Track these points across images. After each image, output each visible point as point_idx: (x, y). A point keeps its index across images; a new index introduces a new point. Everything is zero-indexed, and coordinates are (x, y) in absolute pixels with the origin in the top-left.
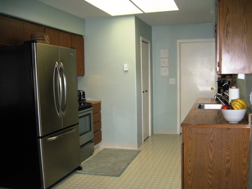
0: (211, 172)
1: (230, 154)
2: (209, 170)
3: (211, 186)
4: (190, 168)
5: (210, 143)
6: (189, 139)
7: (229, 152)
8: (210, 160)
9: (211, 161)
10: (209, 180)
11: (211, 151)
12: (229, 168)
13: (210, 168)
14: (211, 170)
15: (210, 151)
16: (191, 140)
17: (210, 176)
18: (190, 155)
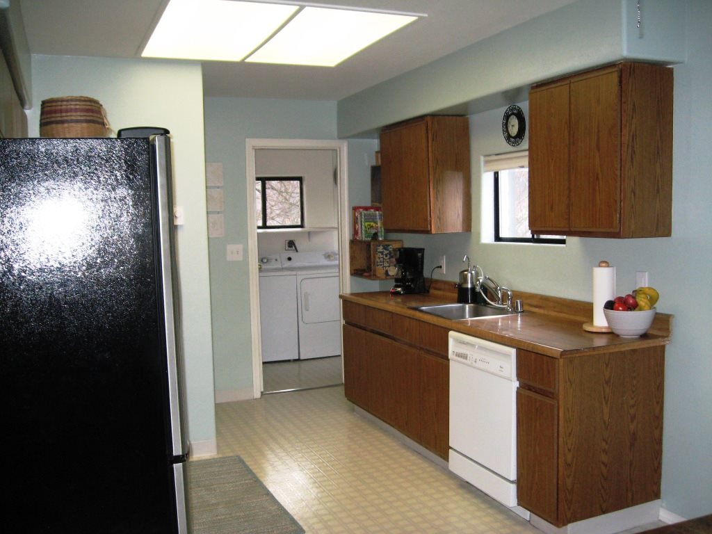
0: (607, 447)
1: (636, 402)
2: (604, 444)
3: (605, 479)
4: (569, 450)
5: (605, 385)
6: (569, 383)
7: (635, 399)
8: (605, 423)
9: (607, 423)
10: (603, 467)
11: (607, 403)
12: (634, 434)
13: (604, 440)
14: (607, 443)
15: (604, 403)
16: (571, 384)
17: (604, 458)
18: (570, 421)
